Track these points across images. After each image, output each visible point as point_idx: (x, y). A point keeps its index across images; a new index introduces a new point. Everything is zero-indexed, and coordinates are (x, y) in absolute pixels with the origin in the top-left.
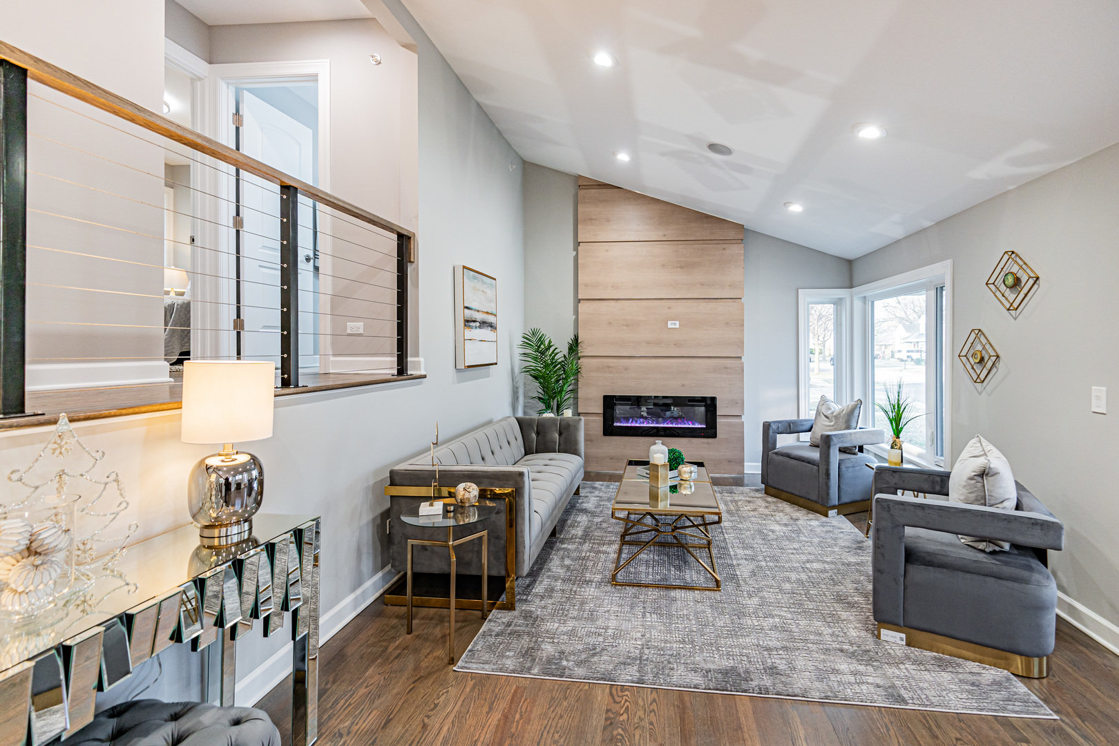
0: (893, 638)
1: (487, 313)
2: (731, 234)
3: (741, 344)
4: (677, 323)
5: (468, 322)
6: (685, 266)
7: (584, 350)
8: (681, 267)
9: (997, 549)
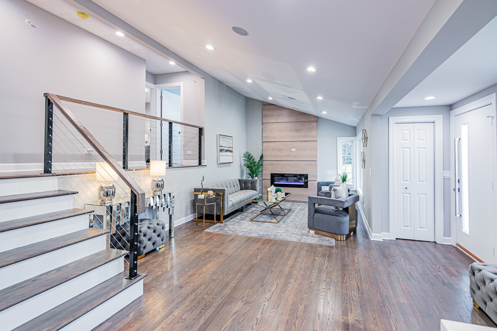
0: (312, 232)
1: (229, 147)
2: (313, 119)
3: (316, 156)
4: (295, 149)
5: (221, 150)
6: (297, 130)
7: (265, 158)
8: (296, 131)
9: (338, 210)
